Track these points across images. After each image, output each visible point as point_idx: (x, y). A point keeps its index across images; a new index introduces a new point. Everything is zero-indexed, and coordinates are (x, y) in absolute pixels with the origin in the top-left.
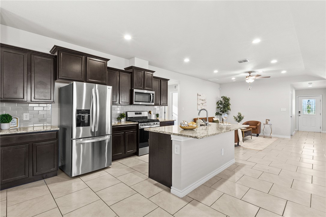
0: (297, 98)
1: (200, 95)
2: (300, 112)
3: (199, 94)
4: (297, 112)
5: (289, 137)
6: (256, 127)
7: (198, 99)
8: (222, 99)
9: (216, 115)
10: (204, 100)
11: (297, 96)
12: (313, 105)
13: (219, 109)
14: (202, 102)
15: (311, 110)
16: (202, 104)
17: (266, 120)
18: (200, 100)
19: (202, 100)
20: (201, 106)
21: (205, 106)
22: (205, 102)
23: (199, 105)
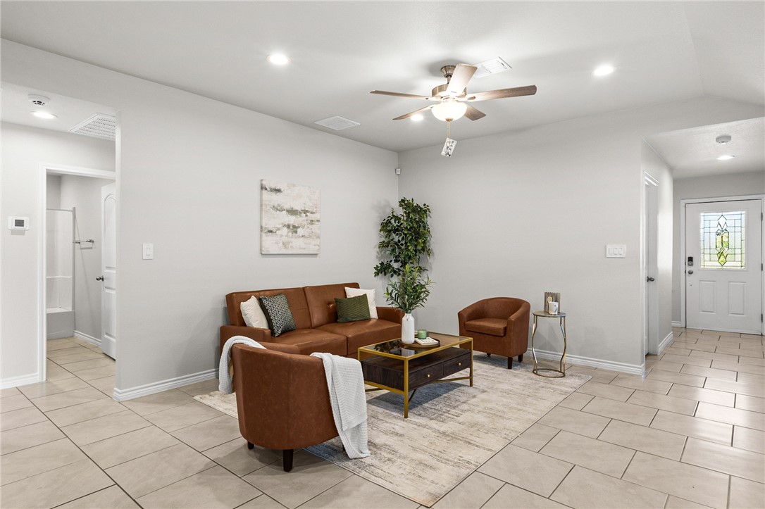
0: (683, 209)
1: (279, 191)
2: (691, 259)
3: (267, 184)
4: (683, 260)
5: (638, 369)
6: (505, 329)
7: (261, 206)
8: (400, 212)
9: (377, 274)
10: (305, 212)
11: (683, 203)
12: (738, 235)
13: (390, 248)
14: (292, 220)
15: (730, 252)
16: (294, 229)
17: (547, 295)
18: (279, 211)
19: (292, 212)
20: (282, 236)
21: (310, 237)
22: (312, 221)
23: (271, 231)
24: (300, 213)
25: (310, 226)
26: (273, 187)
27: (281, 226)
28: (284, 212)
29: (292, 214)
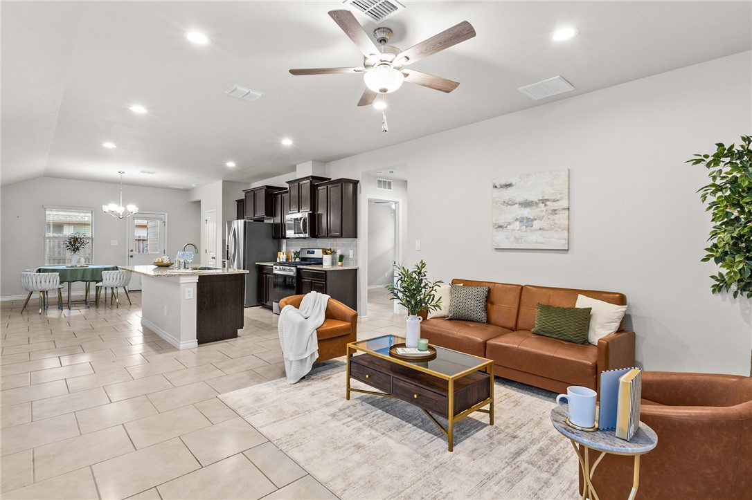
1: (510, 185)
3: (498, 183)
10: (544, 201)
14: (526, 212)
16: (529, 222)
18: (511, 205)
19: (526, 204)
20: (513, 230)
21: (552, 229)
22: (555, 210)
23: (501, 227)
24: (536, 203)
25: (552, 217)
26: (503, 183)
27: (512, 220)
28: (517, 205)
29: (525, 207)
